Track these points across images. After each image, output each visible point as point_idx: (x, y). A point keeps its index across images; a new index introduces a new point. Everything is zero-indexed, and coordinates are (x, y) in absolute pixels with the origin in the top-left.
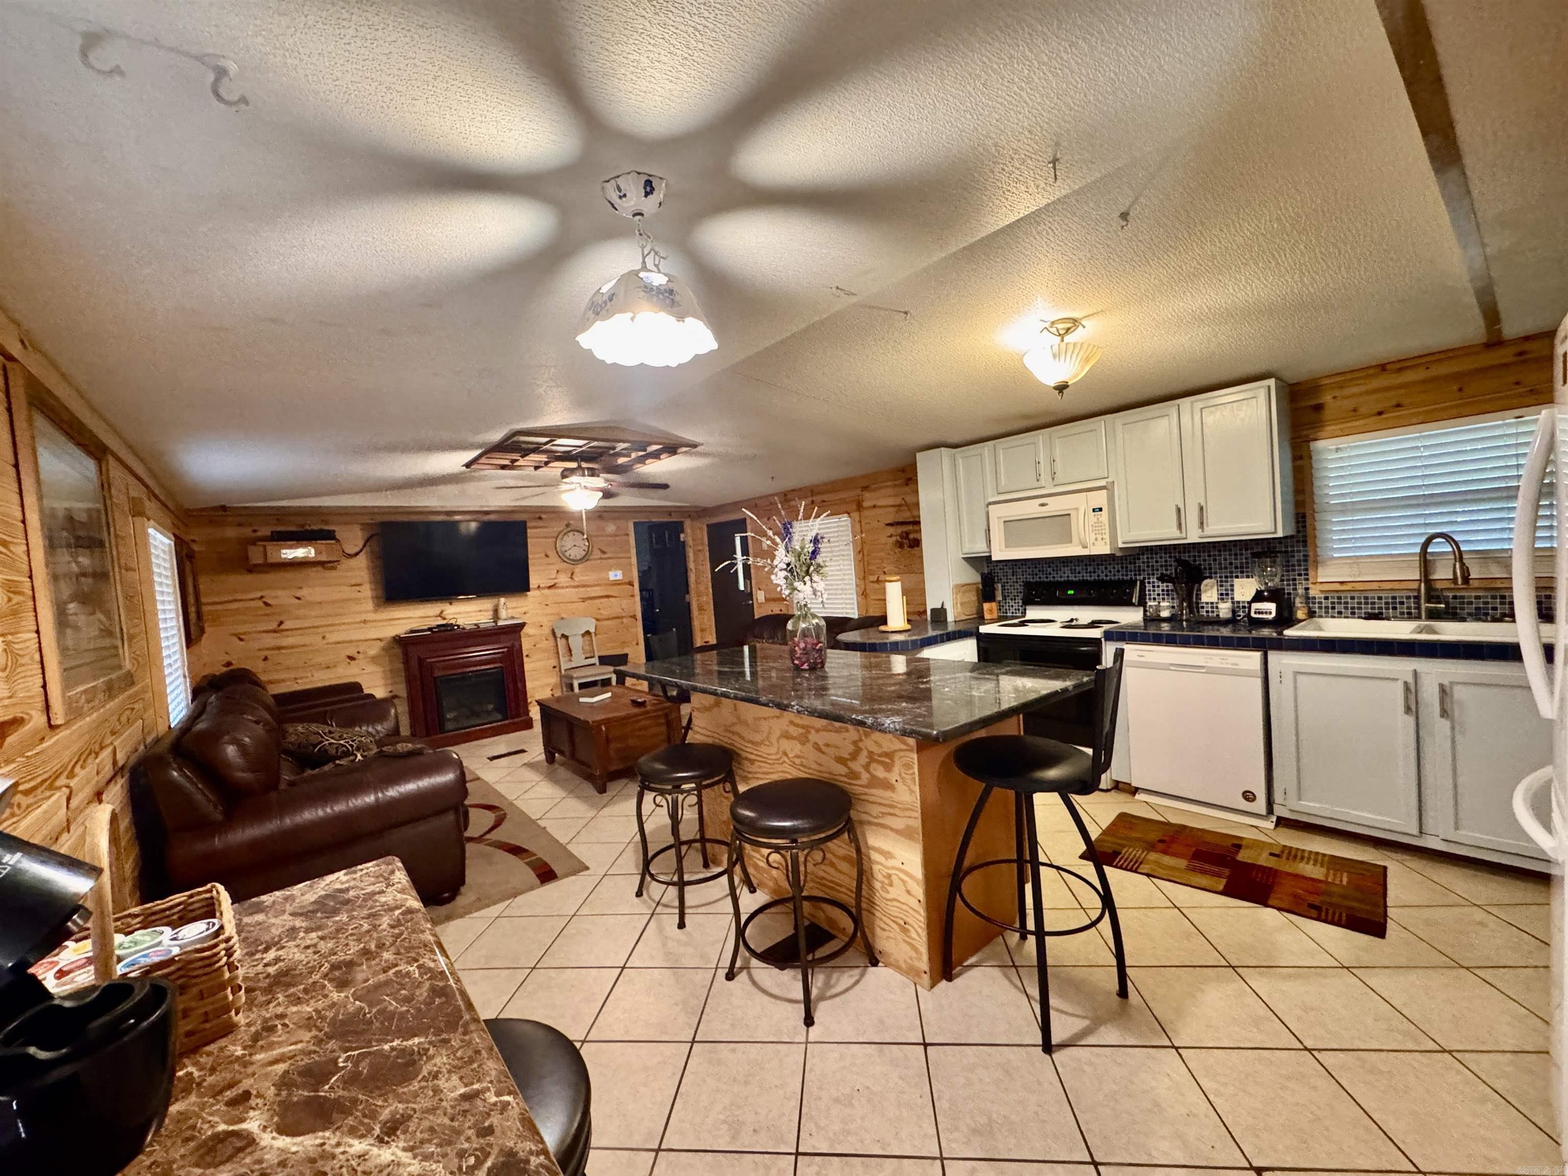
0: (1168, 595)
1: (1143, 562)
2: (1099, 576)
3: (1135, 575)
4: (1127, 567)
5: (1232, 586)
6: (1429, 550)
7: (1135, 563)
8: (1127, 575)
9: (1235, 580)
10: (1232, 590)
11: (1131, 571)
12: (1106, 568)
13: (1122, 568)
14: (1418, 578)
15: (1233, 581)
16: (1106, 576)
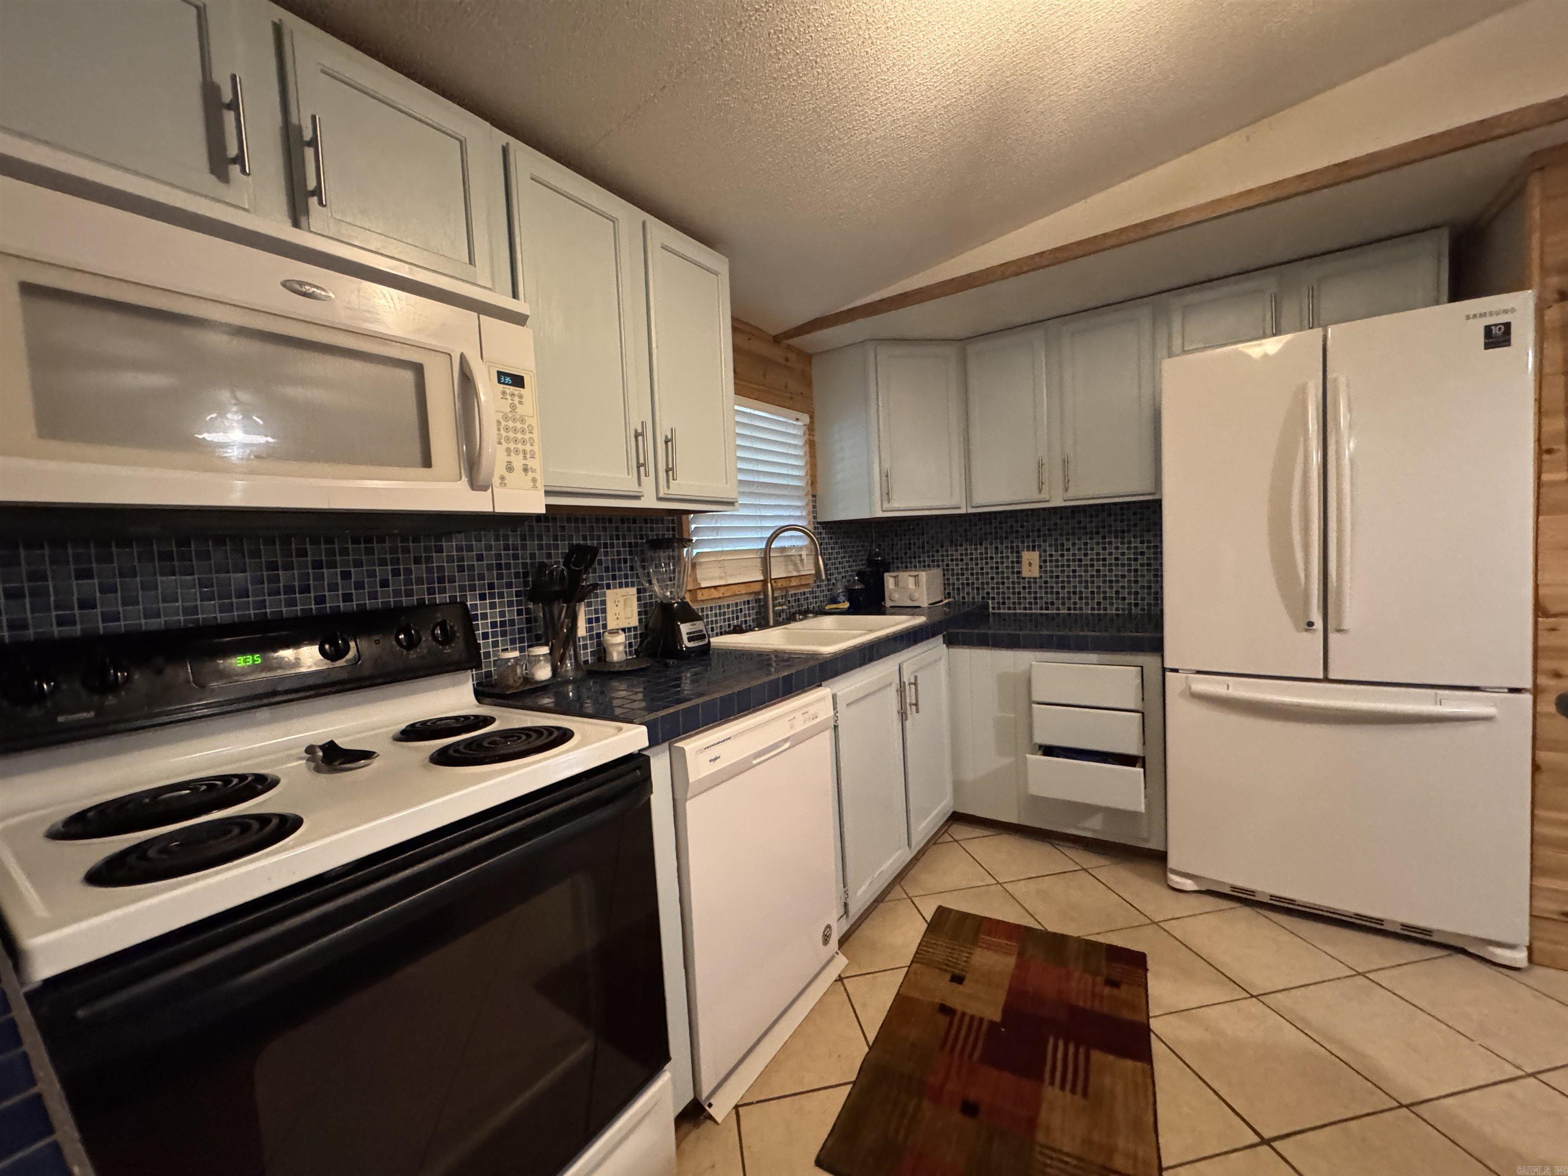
0: (504, 634)
1: (450, 559)
2: (320, 600)
3: (431, 591)
4: (408, 571)
5: (604, 603)
6: (773, 546)
7: (429, 559)
8: (409, 593)
9: (608, 592)
10: (604, 611)
11: (420, 581)
12: (346, 575)
13: (396, 573)
14: (761, 578)
15: (604, 595)
16: (347, 598)
